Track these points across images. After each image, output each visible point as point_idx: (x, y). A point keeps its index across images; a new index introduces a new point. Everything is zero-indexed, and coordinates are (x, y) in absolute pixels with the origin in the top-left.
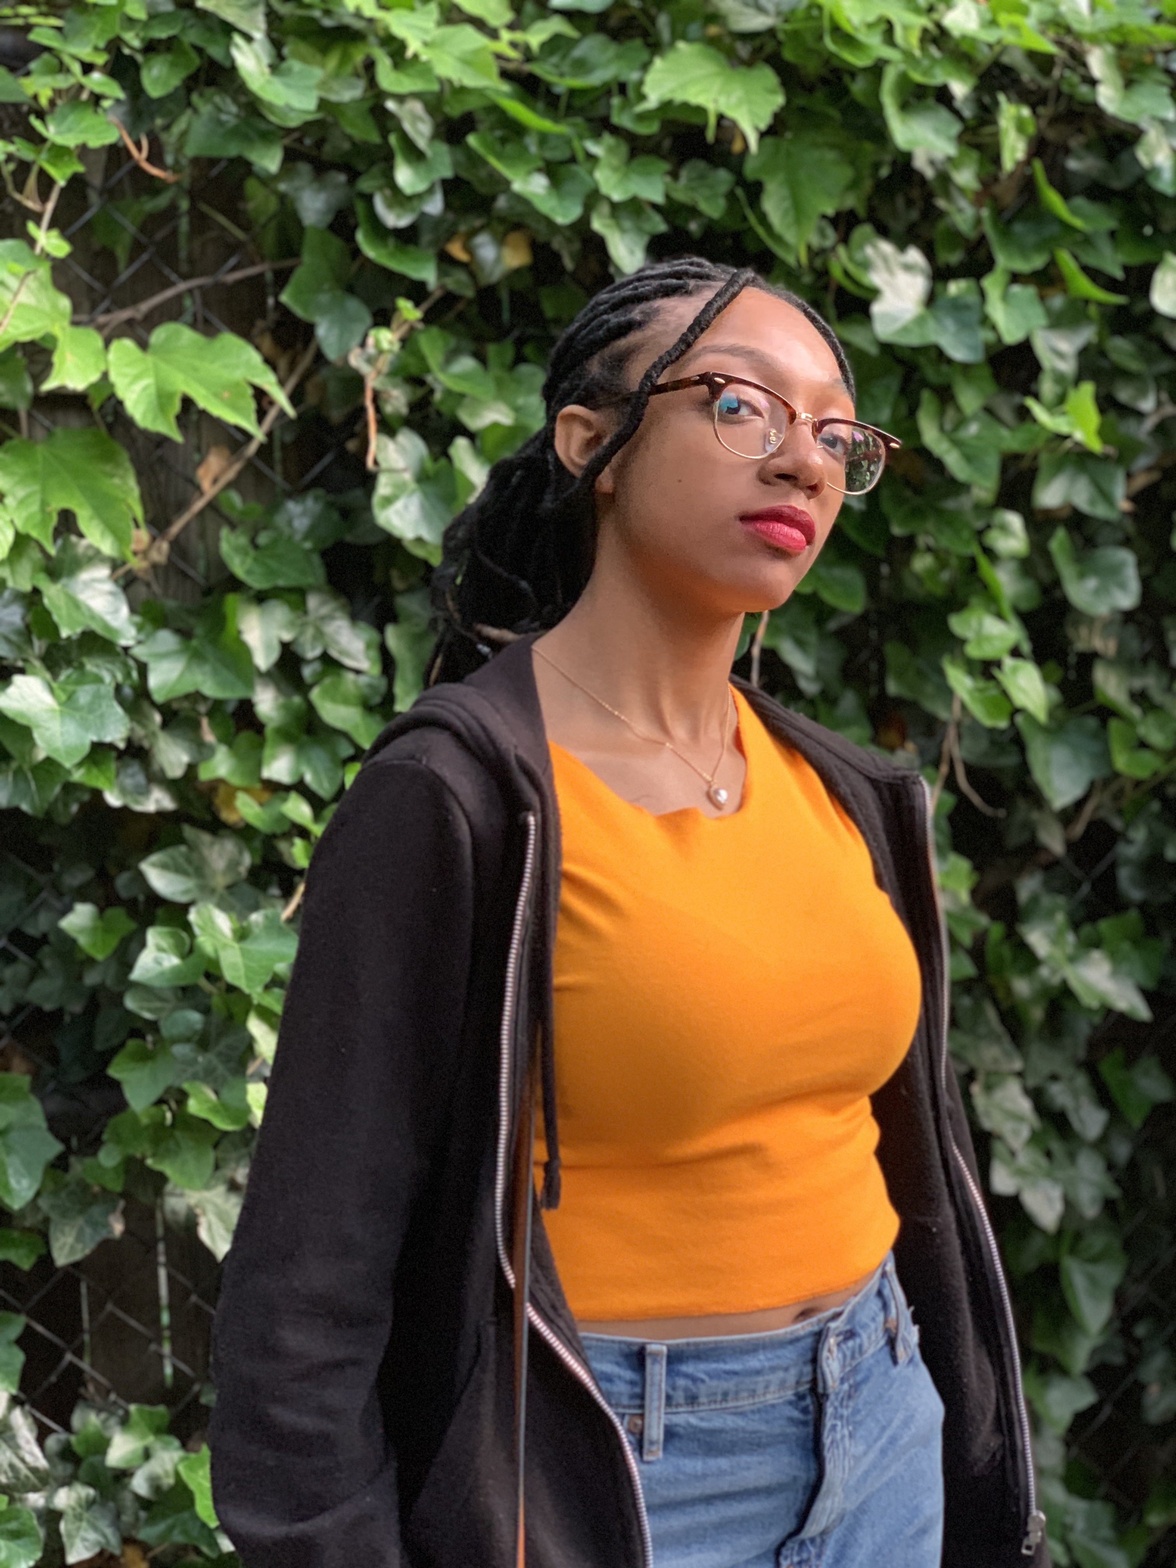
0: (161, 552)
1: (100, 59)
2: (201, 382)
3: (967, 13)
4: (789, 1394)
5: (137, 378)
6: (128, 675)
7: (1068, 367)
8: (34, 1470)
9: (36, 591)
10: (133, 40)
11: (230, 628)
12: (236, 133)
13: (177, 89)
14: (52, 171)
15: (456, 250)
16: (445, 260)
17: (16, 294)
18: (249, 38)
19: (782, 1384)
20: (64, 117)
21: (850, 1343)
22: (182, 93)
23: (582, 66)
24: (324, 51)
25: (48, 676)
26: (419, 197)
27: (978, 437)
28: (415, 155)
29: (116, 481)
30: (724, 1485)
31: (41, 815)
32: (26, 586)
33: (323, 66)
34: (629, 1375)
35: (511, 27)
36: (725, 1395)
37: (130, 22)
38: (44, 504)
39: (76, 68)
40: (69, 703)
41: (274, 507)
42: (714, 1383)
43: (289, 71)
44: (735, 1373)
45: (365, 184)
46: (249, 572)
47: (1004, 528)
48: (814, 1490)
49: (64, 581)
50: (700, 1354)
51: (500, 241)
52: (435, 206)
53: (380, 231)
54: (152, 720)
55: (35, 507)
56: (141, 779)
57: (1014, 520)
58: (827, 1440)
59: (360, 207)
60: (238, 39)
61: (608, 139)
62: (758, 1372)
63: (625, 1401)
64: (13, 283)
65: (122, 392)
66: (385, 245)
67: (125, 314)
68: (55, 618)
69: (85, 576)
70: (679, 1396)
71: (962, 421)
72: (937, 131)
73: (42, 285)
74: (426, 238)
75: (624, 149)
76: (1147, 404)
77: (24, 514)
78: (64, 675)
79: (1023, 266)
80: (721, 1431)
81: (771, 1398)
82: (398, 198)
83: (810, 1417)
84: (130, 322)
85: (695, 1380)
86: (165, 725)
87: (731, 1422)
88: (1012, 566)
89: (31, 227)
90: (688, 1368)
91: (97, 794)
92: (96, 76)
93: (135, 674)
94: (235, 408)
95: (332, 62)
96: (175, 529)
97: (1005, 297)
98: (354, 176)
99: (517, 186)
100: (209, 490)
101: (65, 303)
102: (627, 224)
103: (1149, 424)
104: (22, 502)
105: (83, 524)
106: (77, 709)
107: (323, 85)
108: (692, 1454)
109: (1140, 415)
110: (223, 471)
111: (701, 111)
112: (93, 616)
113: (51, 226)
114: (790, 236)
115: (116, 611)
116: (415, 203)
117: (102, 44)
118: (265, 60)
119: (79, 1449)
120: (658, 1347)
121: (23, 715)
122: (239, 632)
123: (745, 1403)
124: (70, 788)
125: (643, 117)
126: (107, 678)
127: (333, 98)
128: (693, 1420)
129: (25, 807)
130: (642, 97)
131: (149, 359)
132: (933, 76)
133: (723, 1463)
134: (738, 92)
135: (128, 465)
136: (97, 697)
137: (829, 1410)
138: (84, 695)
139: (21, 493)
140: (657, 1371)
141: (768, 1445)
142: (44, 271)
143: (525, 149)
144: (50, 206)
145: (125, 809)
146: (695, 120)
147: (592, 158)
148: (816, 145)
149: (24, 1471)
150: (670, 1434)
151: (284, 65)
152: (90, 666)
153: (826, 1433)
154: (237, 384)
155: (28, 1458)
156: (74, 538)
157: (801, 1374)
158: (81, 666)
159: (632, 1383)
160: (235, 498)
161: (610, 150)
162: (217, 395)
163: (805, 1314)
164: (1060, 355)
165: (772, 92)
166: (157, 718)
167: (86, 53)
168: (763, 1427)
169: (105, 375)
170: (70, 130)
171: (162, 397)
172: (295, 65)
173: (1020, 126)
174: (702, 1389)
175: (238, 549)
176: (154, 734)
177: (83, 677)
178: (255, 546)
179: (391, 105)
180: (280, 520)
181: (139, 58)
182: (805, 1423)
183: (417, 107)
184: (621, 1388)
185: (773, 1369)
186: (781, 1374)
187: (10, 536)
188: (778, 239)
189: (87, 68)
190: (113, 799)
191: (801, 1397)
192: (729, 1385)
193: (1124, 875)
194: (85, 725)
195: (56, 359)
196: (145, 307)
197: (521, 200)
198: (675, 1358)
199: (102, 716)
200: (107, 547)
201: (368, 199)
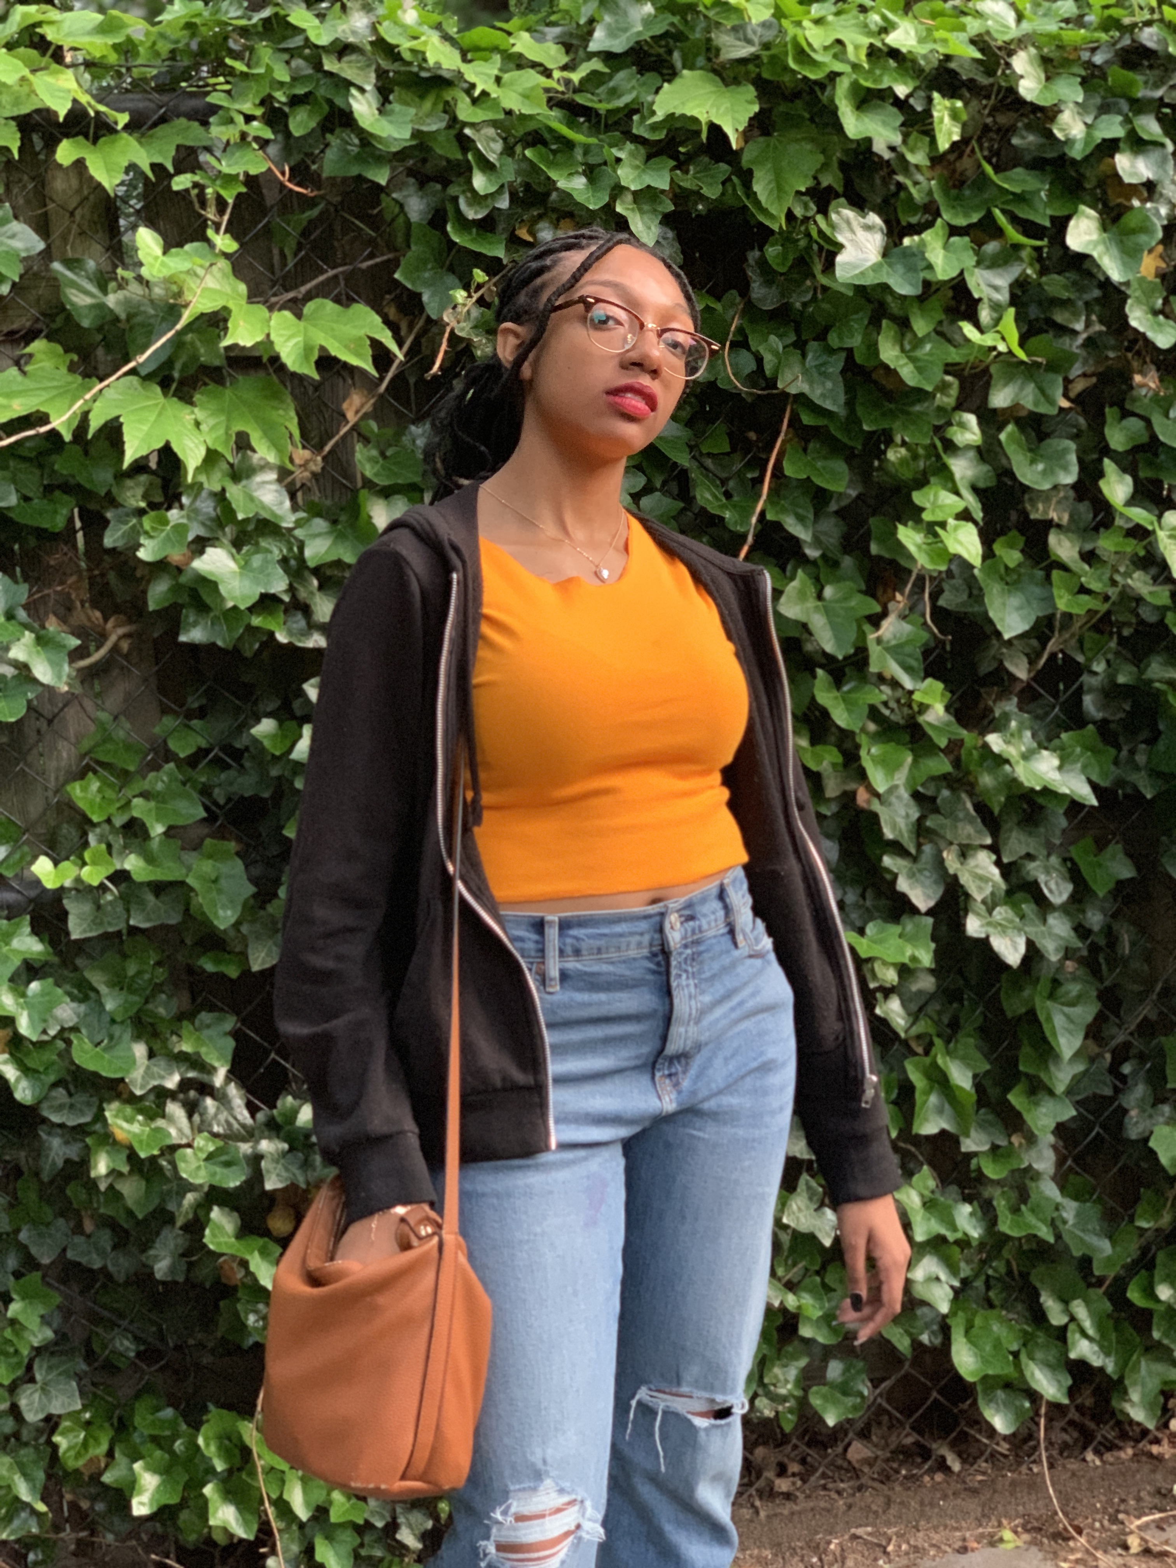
0: (317, 464)
1: (259, 112)
2: (334, 337)
3: (907, 33)
4: (645, 952)
5: (289, 338)
6: (290, 549)
7: (1003, 297)
8: (243, 1126)
9: (224, 490)
10: (281, 96)
11: (363, 515)
12: (359, 159)
13: (313, 130)
14: (223, 193)
15: (523, 234)
16: (514, 242)
17: (202, 279)
18: (362, 90)
19: (639, 945)
20: (233, 154)
21: (691, 923)
22: (319, 131)
23: (614, 93)
24: (422, 97)
25: (234, 551)
26: (492, 195)
27: (930, 354)
28: (487, 167)
29: (281, 412)
30: (604, 1011)
31: (230, 648)
32: (217, 488)
33: (419, 107)
34: (535, 937)
35: (565, 68)
36: (599, 951)
37: (282, 84)
38: (228, 428)
39: (240, 119)
40: (245, 566)
41: (401, 430)
42: (591, 941)
43: (392, 112)
44: (605, 935)
45: (453, 190)
46: (376, 475)
47: (963, 425)
48: (668, 1019)
49: (244, 482)
50: (582, 923)
51: (556, 226)
52: (504, 203)
53: (464, 224)
54: (311, 584)
55: (222, 431)
56: (303, 623)
57: (971, 419)
58: (674, 984)
59: (450, 208)
60: (354, 91)
61: (629, 146)
62: (621, 935)
63: (533, 954)
64: (200, 272)
65: (278, 348)
66: (470, 233)
67: (291, 295)
68: (234, 506)
69: (258, 478)
70: (569, 950)
71: (918, 342)
72: (885, 124)
73: (224, 275)
74: (501, 226)
75: (642, 151)
76: (1079, 326)
77: (214, 436)
78: (245, 549)
79: (961, 222)
80: (598, 974)
81: (633, 953)
82: (476, 198)
83: (663, 969)
84: (294, 300)
85: (577, 939)
86: (321, 588)
87: (605, 968)
88: (972, 454)
89: (210, 233)
90: (574, 932)
91: (271, 634)
92: (255, 124)
93: (295, 549)
94: (358, 355)
95: (428, 105)
96: (327, 448)
97: (946, 246)
98: (446, 184)
99: (562, 184)
100: (352, 417)
101: (242, 288)
102: (646, 207)
103: (1080, 340)
104: (213, 428)
105: (254, 443)
106: (252, 570)
107: (418, 119)
108: (579, 990)
109: (1075, 333)
110: (362, 406)
111: (695, 120)
112: (264, 507)
113: (226, 231)
114: (773, 210)
115: (281, 503)
116: (489, 201)
117: (257, 101)
118: (375, 105)
119: (279, 1120)
120: (553, 918)
121: (212, 573)
122: (370, 517)
123: (613, 955)
124: (251, 630)
125: (654, 127)
126: (276, 552)
127: (425, 128)
128: (579, 966)
129: (220, 643)
130: (653, 113)
131: (302, 324)
132: (881, 82)
133: (603, 996)
134: (726, 104)
135: (289, 399)
136: (266, 561)
137: (674, 963)
138: (257, 560)
139: (212, 422)
140: (552, 934)
141: (634, 986)
142: (224, 265)
143: (571, 157)
144: (226, 218)
145: (290, 644)
146: (695, 128)
147: (618, 160)
148: (797, 141)
149: (236, 1126)
150: (564, 976)
151: (388, 107)
152: (264, 543)
153: (672, 978)
154: (360, 338)
155: (239, 1117)
156: (249, 453)
157: (652, 939)
158: (257, 544)
159: (537, 942)
160: (374, 425)
161: (632, 154)
162: (346, 347)
163: (654, 901)
164: (996, 288)
165: (750, 102)
166: (315, 583)
167: (248, 107)
168: (628, 973)
169: (268, 335)
170: (236, 163)
171: (307, 349)
172: (396, 107)
173: (954, 115)
174: (584, 946)
175: (371, 459)
176: (312, 593)
177: (258, 549)
178: (383, 454)
179: (467, 131)
180: (406, 440)
181: (286, 109)
182: (659, 973)
183: (491, 131)
184: (530, 946)
185: (632, 934)
186: (638, 938)
187: (203, 452)
188: (765, 211)
189: (249, 119)
190: (282, 638)
191: (654, 955)
192: (602, 943)
193: (1088, 701)
194: (257, 582)
195: (230, 325)
196: (303, 289)
197: (566, 196)
198: (565, 925)
199: (269, 575)
200: (272, 458)
201: (455, 199)
